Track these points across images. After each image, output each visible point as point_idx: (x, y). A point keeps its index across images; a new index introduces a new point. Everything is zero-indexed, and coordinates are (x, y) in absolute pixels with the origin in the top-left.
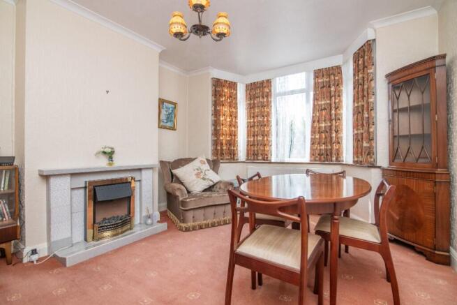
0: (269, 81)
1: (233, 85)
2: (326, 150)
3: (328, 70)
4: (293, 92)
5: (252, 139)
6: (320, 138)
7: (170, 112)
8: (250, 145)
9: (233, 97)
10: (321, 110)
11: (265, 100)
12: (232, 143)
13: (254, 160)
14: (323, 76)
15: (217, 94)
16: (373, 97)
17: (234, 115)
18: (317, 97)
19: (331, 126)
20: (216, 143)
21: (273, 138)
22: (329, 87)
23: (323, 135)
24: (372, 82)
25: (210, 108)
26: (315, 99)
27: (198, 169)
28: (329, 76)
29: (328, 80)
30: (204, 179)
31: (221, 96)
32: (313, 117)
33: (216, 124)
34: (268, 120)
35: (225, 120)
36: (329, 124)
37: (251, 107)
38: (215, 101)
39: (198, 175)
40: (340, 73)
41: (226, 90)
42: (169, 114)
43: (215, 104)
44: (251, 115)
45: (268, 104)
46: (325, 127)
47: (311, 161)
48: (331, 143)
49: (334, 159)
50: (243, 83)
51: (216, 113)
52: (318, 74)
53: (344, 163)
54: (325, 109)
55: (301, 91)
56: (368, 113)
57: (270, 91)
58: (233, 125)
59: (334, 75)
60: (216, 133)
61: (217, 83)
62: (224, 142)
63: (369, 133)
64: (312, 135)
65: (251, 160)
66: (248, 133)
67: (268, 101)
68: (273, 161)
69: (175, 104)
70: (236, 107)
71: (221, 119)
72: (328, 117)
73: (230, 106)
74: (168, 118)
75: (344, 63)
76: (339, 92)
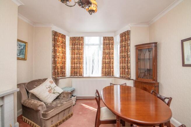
0: (82, 38)
1: (64, 37)
2: (108, 71)
3: (109, 38)
4: (93, 45)
5: (74, 65)
6: (106, 66)
7: (22, 48)
8: (73, 68)
9: (64, 43)
10: (106, 54)
11: (81, 47)
12: (63, 68)
13: (75, 76)
14: (107, 40)
15: (55, 40)
16: (129, 52)
17: (64, 53)
18: (104, 48)
19: (110, 61)
20: (55, 68)
21: (84, 65)
22: (109, 45)
23: (107, 65)
24: (129, 47)
25: (51, 48)
26: (104, 49)
27: (49, 87)
28: (109, 40)
29: (109, 42)
30: (54, 93)
31: (57, 41)
32: (103, 57)
33: (54, 57)
34: (82, 57)
35: (60, 55)
36: (109, 60)
37: (73, 49)
38: (54, 44)
39: (50, 91)
40: (113, 40)
41: (60, 39)
42: (22, 50)
43: (54, 46)
44: (73, 53)
45: (82, 49)
46: (108, 61)
47: (102, 76)
48: (110, 68)
49: (111, 75)
50: (69, 36)
51: (55, 51)
52: (105, 38)
53: (115, 76)
54: (108, 54)
55: (97, 45)
56: (127, 58)
57: (83, 43)
58: (64, 57)
59: (111, 40)
60: (55, 62)
61: (55, 34)
62: (59, 67)
63: (128, 66)
64: (102, 65)
65: (73, 76)
66: (71, 63)
67: (82, 47)
68: (84, 76)
69: (26, 43)
70: (65, 48)
71: (57, 54)
72: (109, 58)
73: (62, 48)
74: (21, 52)
75: (114, 36)
76: (113, 47)
